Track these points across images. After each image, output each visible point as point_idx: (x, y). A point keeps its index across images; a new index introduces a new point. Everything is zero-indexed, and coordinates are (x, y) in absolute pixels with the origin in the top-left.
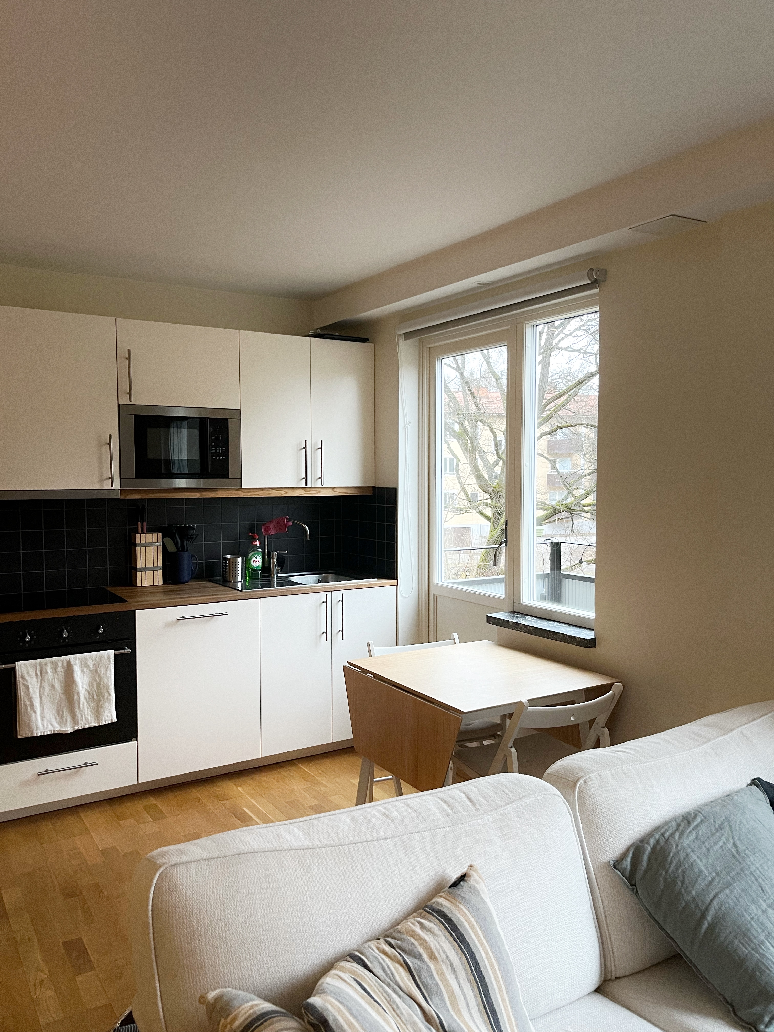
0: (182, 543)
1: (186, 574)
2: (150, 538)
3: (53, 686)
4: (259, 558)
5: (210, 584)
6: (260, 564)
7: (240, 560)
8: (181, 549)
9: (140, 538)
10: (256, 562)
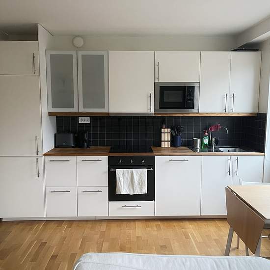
0: (178, 133)
1: (179, 144)
2: (166, 130)
3: (127, 179)
4: (207, 140)
5: (187, 148)
6: (207, 142)
7: (199, 140)
8: (177, 135)
9: (163, 130)
10: (206, 141)
